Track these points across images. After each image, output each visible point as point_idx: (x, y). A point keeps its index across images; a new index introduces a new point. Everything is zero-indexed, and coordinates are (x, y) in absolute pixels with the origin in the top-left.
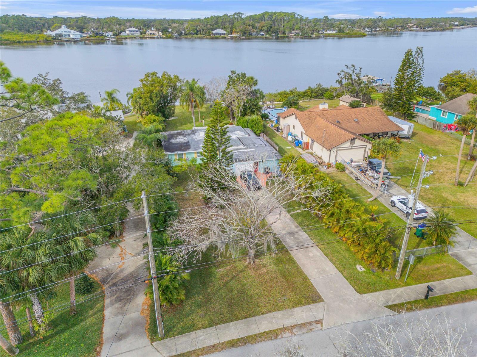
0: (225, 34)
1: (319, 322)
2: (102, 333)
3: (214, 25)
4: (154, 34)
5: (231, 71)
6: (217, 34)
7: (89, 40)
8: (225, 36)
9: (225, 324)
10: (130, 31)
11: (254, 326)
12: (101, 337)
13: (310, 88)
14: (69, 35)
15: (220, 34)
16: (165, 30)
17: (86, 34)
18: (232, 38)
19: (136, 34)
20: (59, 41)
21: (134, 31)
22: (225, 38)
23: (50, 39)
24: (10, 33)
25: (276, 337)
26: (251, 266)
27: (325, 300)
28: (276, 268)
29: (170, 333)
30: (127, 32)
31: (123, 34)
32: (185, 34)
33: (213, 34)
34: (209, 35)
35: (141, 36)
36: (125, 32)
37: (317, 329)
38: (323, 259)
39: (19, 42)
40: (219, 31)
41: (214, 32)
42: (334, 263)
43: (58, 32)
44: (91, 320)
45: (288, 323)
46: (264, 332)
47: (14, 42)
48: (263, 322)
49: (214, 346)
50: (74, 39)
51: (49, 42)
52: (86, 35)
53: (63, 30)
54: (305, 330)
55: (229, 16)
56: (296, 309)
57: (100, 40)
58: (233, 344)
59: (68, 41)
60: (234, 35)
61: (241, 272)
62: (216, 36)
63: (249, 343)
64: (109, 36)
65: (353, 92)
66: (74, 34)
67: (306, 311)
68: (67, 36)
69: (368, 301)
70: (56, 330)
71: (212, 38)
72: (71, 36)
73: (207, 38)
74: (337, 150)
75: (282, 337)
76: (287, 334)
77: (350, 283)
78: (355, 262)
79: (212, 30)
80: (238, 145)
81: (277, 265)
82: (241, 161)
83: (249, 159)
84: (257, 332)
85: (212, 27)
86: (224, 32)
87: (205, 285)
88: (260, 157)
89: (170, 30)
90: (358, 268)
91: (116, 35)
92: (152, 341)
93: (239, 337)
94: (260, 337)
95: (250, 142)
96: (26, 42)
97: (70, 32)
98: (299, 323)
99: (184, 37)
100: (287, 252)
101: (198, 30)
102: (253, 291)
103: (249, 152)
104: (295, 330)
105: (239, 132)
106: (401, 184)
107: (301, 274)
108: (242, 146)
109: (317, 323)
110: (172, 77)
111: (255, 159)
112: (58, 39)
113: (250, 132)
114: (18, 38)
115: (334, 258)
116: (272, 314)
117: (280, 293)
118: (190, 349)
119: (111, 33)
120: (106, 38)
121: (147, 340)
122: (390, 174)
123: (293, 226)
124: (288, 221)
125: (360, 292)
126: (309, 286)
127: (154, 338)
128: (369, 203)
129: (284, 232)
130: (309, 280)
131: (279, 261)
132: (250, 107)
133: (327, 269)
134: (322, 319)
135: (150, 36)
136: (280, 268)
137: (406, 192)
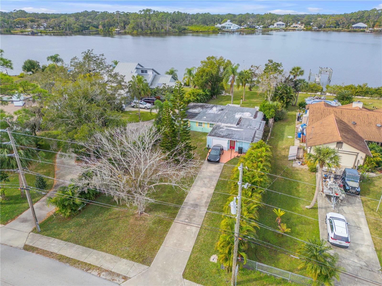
0: (365, 28)
1: (125, 278)
2: (21, 214)
3: (357, 19)
4: (297, 27)
5: (269, 60)
6: (356, 27)
7: (243, 31)
8: (366, 30)
9: (74, 244)
10: (278, 25)
11: (85, 255)
12: (18, 216)
14: (230, 27)
15: (360, 28)
16: (307, 24)
17: (243, 26)
18: (371, 32)
19: (282, 27)
20: (222, 31)
21: (280, 25)
22: (364, 31)
23: (217, 30)
24: (195, 25)
25: (87, 271)
26: (137, 216)
27: (151, 266)
28: (151, 225)
29: (45, 232)
30: (275, 25)
31: (271, 27)
32: (324, 27)
33: (352, 27)
34: (348, 28)
35: (285, 28)
36: (273, 25)
37: (117, 282)
38: (193, 236)
39: (197, 32)
40: (361, 24)
41: (354, 26)
42: (196, 243)
43: (223, 25)
45: (106, 266)
46: (85, 263)
47: (194, 32)
48: (93, 256)
49: (51, 253)
50: (232, 30)
51: (216, 32)
53: (227, 24)
54: (109, 277)
55: (378, 10)
56: (124, 260)
57: (251, 31)
58: (62, 258)
59: (227, 32)
60: (375, 29)
61: (127, 216)
62: (355, 29)
63: (69, 263)
64: (259, 29)
66: (234, 27)
67: (128, 266)
68: (229, 28)
69: (182, 285)
70: (8, 202)
71: (350, 31)
72: (232, 28)
73: (344, 31)
75: (90, 273)
76: (95, 273)
77: (187, 265)
78: (216, 252)
79: (354, 23)
80: (232, 124)
81: (154, 223)
82: (218, 136)
83: (227, 136)
84: (82, 260)
85: (354, 21)
86: (365, 25)
87: (97, 214)
88: (237, 137)
89: (311, 24)
90: (212, 257)
91: (265, 28)
92: (32, 232)
93: (69, 257)
94: (79, 264)
95: (247, 123)
96: (201, 32)
97: (232, 25)
98: (113, 271)
99: (323, 29)
100: (174, 217)
101: (339, 24)
102: (116, 233)
103: (234, 131)
104: (104, 273)
105: (248, 113)
106: (369, 205)
107: (161, 238)
108: (235, 125)
109: (123, 278)
110: (226, 61)
111: (231, 138)
112: (222, 30)
113: (260, 115)
114: (197, 29)
115: (202, 239)
116: (106, 254)
117: (129, 243)
118: (40, 247)
119: (261, 26)
120: (256, 30)
121: (31, 229)
122: (359, 190)
123: (204, 201)
124: (206, 195)
125: (185, 276)
126: (154, 250)
127: (34, 231)
128: (304, 209)
129: (192, 202)
130: (161, 245)
131: (160, 222)
132: (281, 94)
133: (185, 245)
134: (130, 278)
135: (293, 28)
136: (153, 226)
137: (364, 215)
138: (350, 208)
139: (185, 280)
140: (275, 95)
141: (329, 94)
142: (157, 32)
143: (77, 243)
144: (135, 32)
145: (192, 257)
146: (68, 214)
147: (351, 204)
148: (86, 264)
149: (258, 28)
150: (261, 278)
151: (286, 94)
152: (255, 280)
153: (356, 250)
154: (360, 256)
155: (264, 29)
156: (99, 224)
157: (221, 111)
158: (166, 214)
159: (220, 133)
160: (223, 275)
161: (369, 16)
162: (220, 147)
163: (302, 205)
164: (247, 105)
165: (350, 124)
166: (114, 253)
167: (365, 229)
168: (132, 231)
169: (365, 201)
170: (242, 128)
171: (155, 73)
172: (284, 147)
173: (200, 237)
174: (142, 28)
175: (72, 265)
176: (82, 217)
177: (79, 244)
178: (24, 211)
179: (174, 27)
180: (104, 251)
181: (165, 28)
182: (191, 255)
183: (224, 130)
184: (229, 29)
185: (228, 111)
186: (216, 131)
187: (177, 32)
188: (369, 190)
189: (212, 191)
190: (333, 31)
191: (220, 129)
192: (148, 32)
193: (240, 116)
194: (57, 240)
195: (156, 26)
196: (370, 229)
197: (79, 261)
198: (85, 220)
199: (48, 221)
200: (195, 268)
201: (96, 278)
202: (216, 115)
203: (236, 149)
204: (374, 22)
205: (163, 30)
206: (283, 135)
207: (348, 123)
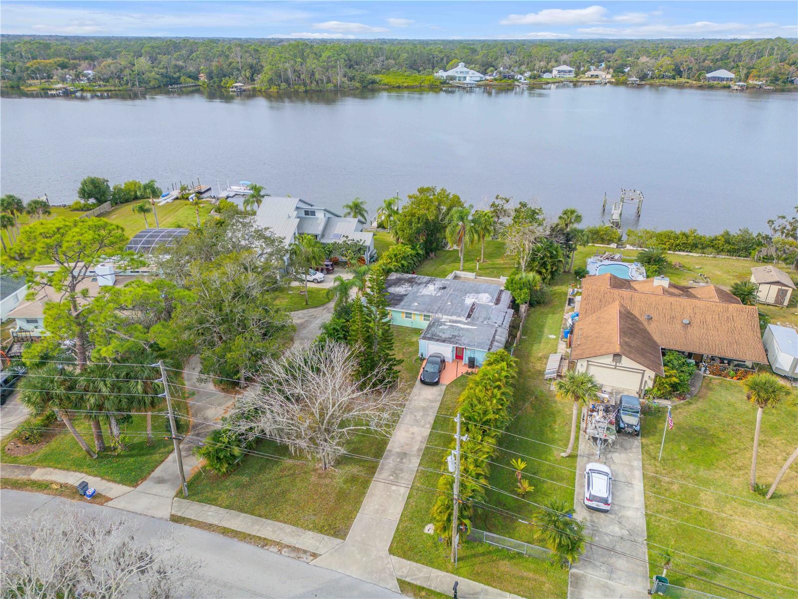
0: (731, 80)
1: (315, 555)
2: (153, 471)
3: (717, 60)
4: (597, 76)
6: (714, 79)
7: (491, 85)
8: (731, 84)
9: (239, 513)
10: (559, 72)
11: (257, 527)
12: (150, 474)
13: (727, 233)
14: (465, 78)
15: (722, 79)
16: (619, 70)
17: (490, 76)
18: (742, 89)
19: (567, 76)
20: (446, 87)
21: (564, 72)
22: (729, 87)
23: (438, 83)
24: (394, 73)
25: (263, 547)
26: (320, 472)
27: (346, 540)
28: (342, 485)
29: (195, 497)
30: (555, 72)
31: (546, 76)
32: (652, 78)
33: (705, 78)
34: (699, 80)
35: (575, 79)
36: (551, 72)
37: (305, 559)
38: (401, 499)
39: (399, 87)
40: (723, 73)
41: (709, 75)
42: (405, 509)
43: (451, 73)
44: (157, 457)
45: (287, 540)
46: (258, 537)
47: (393, 87)
48: (268, 528)
49: (211, 525)
50: (467, 84)
51: (438, 87)
52: (488, 78)
53: (459, 70)
54: (293, 555)
56: (310, 532)
57: (506, 85)
58: (225, 531)
59: (459, 87)
61: (305, 473)
62: (711, 82)
63: (237, 538)
64: (523, 80)
65: (788, 261)
66: (472, 76)
67: (316, 540)
68: (462, 79)
69: (388, 563)
70: (129, 453)
71: (701, 87)
72: (468, 80)
73: (691, 87)
74: (588, 365)
75: (268, 550)
76: (275, 549)
77: (395, 537)
78: (432, 520)
79: (710, 70)
80: (459, 316)
81: (345, 482)
82: (437, 340)
83: (452, 340)
84: (254, 533)
85: (711, 64)
86: (731, 75)
87: (262, 469)
88: (466, 342)
89: (626, 70)
90: (427, 528)
91: (535, 78)
92: (176, 496)
93: (235, 529)
94: (251, 539)
95: (484, 314)
96: (407, 87)
97: (467, 73)
98: (297, 546)
99: (649, 82)
100: (374, 473)
101: (682, 69)
102: (294, 496)
103: (463, 329)
104: (285, 550)
105: (487, 295)
106: (651, 451)
107: (357, 503)
108: (463, 319)
109: (311, 555)
110: (451, 196)
111: (457, 343)
112: (448, 83)
113: (506, 298)
114: (399, 81)
115: (414, 504)
116: (284, 525)
117: (314, 510)
118: (192, 517)
119: (527, 74)
120: (516, 83)
121: (174, 493)
122: (638, 428)
123: (416, 448)
124: (419, 438)
125: (391, 551)
126: (349, 518)
127: (179, 494)
128: (559, 458)
129: (398, 450)
130: (357, 512)
131: (353, 479)
132: (542, 259)
133: (390, 511)
134: (320, 555)
135: (591, 80)
136: (345, 487)
137: (641, 465)
138: (623, 455)
139: (392, 556)
140: (533, 260)
141: (631, 248)
142: (318, 89)
143: (242, 510)
144: (274, 89)
145: (400, 527)
146: (224, 470)
147: (626, 449)
148: (260, 538)
149: (520, 79)
150: (490, 552)
151: (551, 257)
152: (483, 554)
153: (620, 515)
154: (623, 522)
155: (533, 81)
156: (267, 484)
157: (442, 291)
158: (361, 468)
159: (440, 334)
160: (441, 549)
161: (739, 56)
162: (440, 357)
163: (555, 452)
164: (488, 271)
165: (643, 319)
166: (295, 523)
167: (638, 485)
168: (316, 494)
169: (647, 445)
170: (475, 325)
171: (328, 215)
172: (540, 355)
173: (411, 500)
174: (287, 81)
175: (242, 540)
176: (243, 475)
177: (245, 513)
178: (156, 467)
179: (352, 79)
180: (281, 521)
181: (335, 81)
182: (398, 525)
183: (446, 327)
184: (462, 82)
185: (454, 291)
186: (433, 329)
187: (358, 88)
188: (656, 428)
189: (427, 431)
190: (669, 86)
191: (440, 325)
192: (300, 90)
193: (473, 300)
194: (213, 508)
195: (317, 76)
196: (644, 486)
197: (249, 535)
198: (248, 479)
199: (195, 480)
200: (405, 542)
201: (276, 555)
202: (434, 299)
203: (466, 360)
204: (749, 68)
205: (330, 85)
206: (542, 332)
207: (639, 317)
